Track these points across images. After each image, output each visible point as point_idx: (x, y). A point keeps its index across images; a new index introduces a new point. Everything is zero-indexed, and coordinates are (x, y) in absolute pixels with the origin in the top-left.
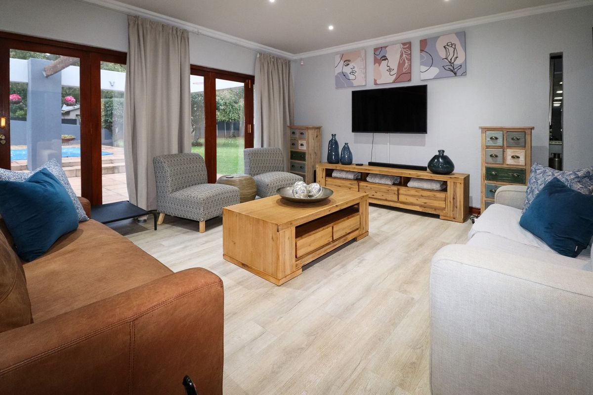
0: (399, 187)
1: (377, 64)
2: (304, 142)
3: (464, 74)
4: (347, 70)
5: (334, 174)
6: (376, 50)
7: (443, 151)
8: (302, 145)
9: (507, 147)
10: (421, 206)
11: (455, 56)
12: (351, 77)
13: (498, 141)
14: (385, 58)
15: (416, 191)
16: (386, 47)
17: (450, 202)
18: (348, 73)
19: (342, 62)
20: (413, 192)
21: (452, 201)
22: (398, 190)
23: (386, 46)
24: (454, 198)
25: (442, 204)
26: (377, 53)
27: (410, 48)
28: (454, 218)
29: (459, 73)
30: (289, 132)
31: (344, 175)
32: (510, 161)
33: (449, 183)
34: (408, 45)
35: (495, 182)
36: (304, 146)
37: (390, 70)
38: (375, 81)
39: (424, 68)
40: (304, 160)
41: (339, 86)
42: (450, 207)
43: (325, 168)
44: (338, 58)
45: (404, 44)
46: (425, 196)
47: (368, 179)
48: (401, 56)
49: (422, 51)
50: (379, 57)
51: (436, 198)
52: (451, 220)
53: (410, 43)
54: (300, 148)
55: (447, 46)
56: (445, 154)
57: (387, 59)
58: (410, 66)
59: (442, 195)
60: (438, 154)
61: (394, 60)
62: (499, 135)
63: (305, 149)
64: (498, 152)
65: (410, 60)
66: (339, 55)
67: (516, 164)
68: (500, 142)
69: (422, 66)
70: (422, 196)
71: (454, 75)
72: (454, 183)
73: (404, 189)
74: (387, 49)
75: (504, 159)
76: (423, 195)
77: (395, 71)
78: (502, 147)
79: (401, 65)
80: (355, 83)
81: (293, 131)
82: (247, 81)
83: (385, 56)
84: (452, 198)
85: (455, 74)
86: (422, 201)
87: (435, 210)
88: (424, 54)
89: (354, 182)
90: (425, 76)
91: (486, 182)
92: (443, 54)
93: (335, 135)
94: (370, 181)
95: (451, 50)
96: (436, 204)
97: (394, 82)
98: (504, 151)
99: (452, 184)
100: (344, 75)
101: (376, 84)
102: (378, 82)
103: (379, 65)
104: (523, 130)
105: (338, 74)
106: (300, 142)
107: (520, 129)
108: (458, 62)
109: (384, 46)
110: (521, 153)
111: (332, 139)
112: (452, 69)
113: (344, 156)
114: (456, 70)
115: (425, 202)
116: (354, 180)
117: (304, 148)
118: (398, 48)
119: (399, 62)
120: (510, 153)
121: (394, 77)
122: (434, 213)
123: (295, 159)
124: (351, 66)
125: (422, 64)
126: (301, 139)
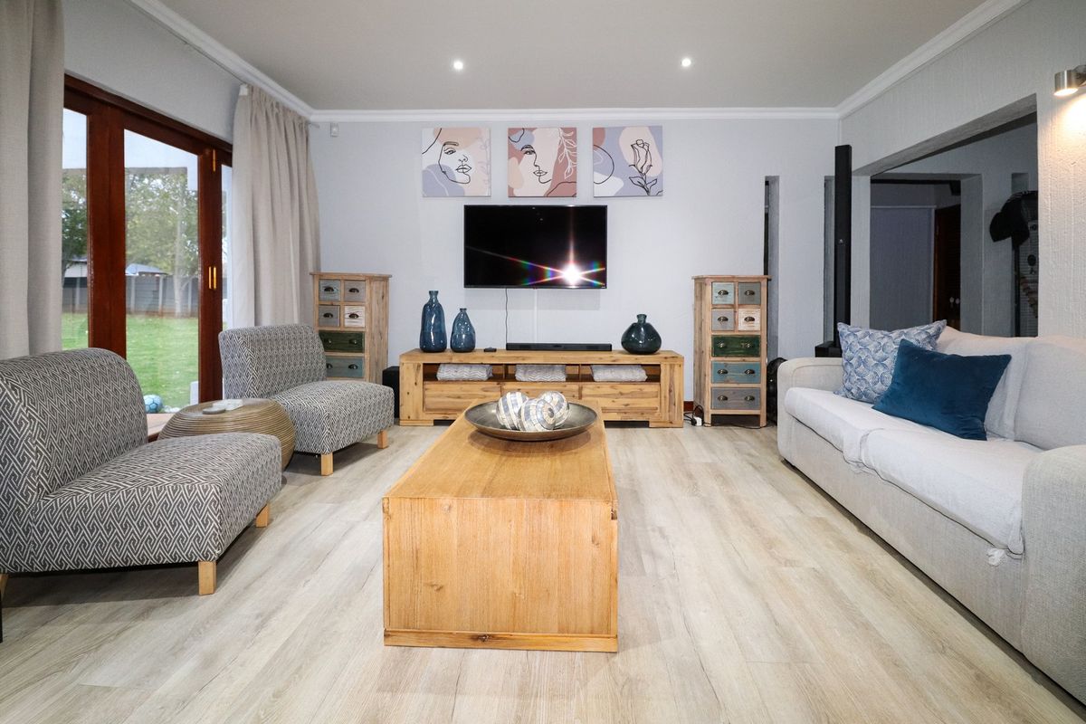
0: (581, 383)
1: (514, 160)
2: (361, 311)
3: (659, 193)
4: (451, 162)
5: (443, 373)
6: (512, 131)
7: (645, 316)
8: (353, 316)
9: (739, 305)
10: (619, 411)
11: (648, 163)
12: (460, 177)
13: (728, 296)
14: (529, 150)
15: (612, 387)
16: (532, 130)
17: (665, 397)
18: (454, 169)
19: (438, 146)
20: (606, 389)
21: (668, 395)
22: (580, 389)
23: (532, 127)
24: (670, 391)
25: (653, 403)
26: (515, 137)
27: (574, 138)
28: (671, 423)
29: (654, 190)
30: (313, 288)
31: (465, 373)
32: (743, 327)
33: (662, 367)
34: (570, 133)
35: (724, 359)
36: (355, 319)
37: (539, 173)
38: (511, 190)
39: (599, 177)
40: (361, 349)
41: (430, 190)
42: (665, 406)
43: (421, 362)
44: (429, 136)
45: (566, 130)
46: (628, 394)
47: (519, 376)
48: (561, 150)
49: (596, 146)
50: (518, 146)
51: (642, 395)
52: (665, 425)
53: (574, 130)
54: (347, 324)
55: (636, 146)
56: (647, 321)
57: (534, 152)
58: (575, 169)
59: (652, 388)
60: (636, 321)
61: (547, 155)
62: (730, 287)
63: (363, 325)
64: (728, 313)
65: (574, 159)
66: (432, 130)
67: (748, 329)
68: (730, 299)
69: (596, 173)
70: (621, 394)
71: (645, 193)
72: (671, 365)
73: (591, 386)
74: (534, 132)
75: (735, 323)
76: (623, 392)
77: (549, 176)
78: (733, 306)
79: (560, 166)
80: (468, 190)
81: (328, 284)
82: (207, 152)
83: (530, 146)
84: (668, 391)
85: (648, 192)
86: (622, 401)
87: (642, 414)
88: (598, 152)
89: (490, 386)
90: (602, 190)
91: (713, 359)
92: (629, 157)
93: (437, 292)
94: (523, 379)
95: (642, 152)
96: (644, 403)
97: (547, 196)
98: (735, 312)
99: (668, 367)
100: (444, 172)
101: (512, 196)
102: (516, 193)
103: (519, 162)
104: (756, 281)
105: (429, 167)
106: (347, 310)
107: (754, 278)
108: (651, 174)
109: (528, 127)
110: (757, 314)
111: (431, 300)
112: (643, 183)
113: (460, 336)
114: (648, 186)
115: (626, 403)
116: (490, 379)
117: (360, 324)
118: (555, 137)
119: (557, 161)
120: (742, 313)
121: (547, 187)
122: (641, 419)
123: (334, 350)
124: (459, 154)
125: (595, 169)
126: (349, 302)
